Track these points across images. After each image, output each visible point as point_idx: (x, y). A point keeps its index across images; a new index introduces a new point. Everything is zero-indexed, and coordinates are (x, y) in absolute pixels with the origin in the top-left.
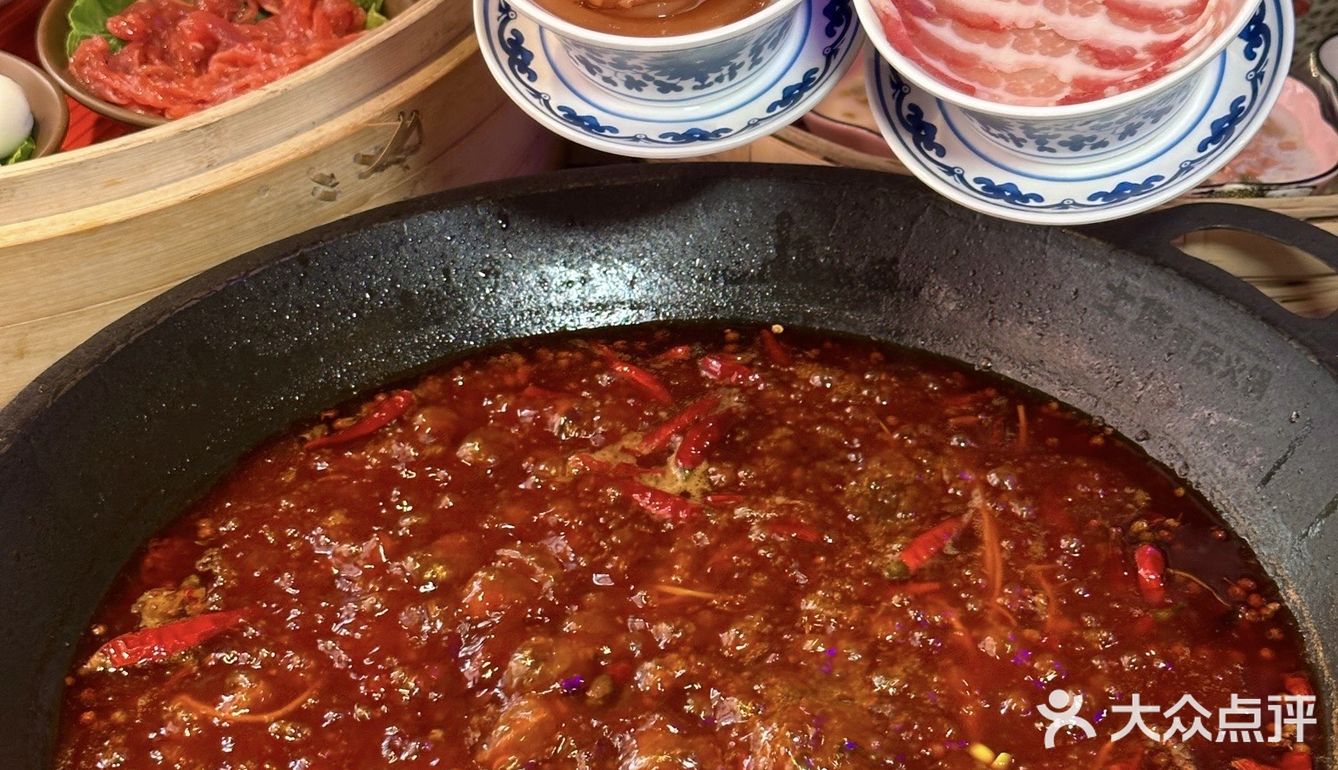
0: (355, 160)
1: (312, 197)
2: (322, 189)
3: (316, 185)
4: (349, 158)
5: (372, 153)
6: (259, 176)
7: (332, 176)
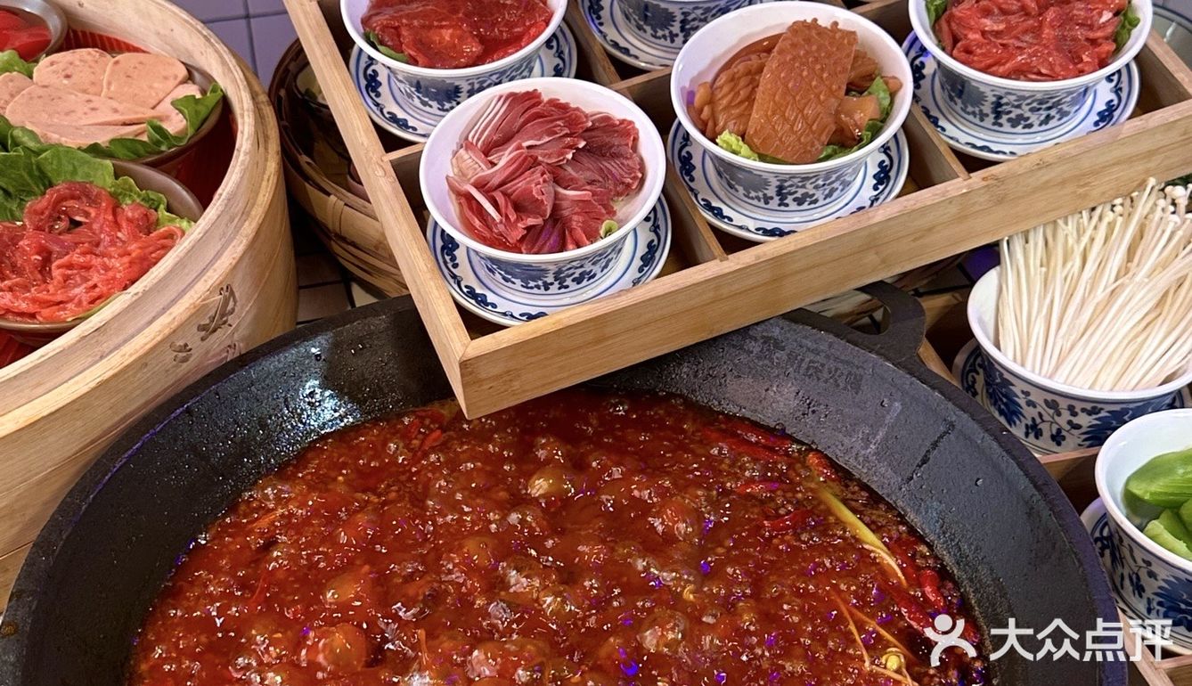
0: (198, 330)
1: (175, 363)
2: (181, 355)
3: (176, 353)
4: (195, 329)
5: (208, 322)
6: (140, 358)
7: (186, 345)
